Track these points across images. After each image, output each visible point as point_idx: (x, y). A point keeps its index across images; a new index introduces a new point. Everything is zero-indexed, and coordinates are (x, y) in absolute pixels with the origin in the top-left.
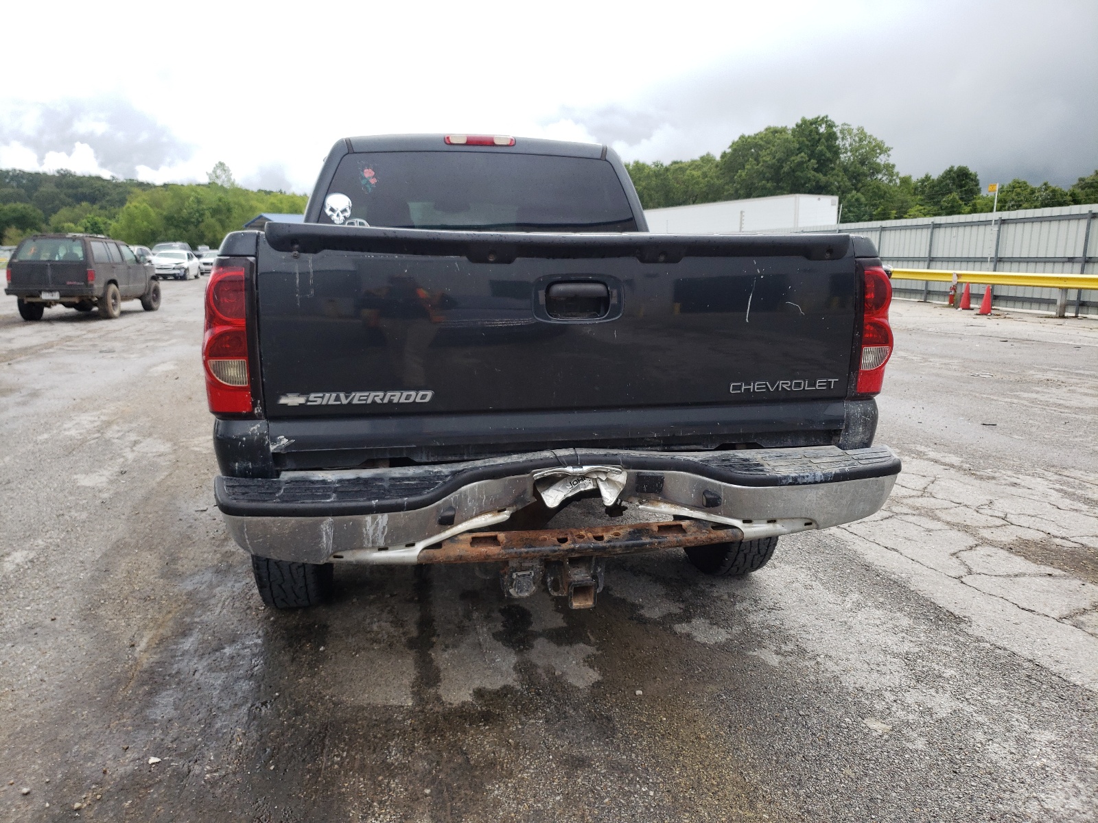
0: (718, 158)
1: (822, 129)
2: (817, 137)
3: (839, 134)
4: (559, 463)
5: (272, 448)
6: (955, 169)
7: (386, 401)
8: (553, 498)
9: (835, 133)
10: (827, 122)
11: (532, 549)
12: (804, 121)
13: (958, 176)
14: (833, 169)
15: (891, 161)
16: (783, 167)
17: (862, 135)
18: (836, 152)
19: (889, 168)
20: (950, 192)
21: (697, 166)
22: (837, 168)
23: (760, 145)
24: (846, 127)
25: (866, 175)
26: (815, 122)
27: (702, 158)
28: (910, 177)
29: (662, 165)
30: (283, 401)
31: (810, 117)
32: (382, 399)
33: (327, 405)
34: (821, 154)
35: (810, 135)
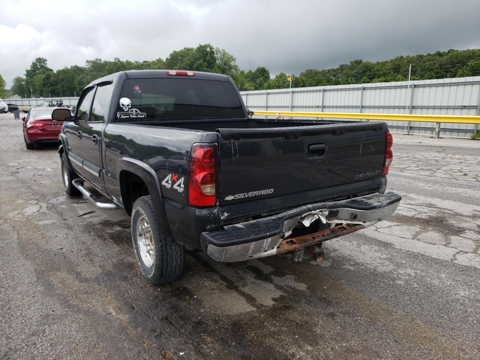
0: (164, 60)
1: (208, 50)
2: (206, 53)
3: (215, 52)
4: (310, 210)
5: (222, 218)
6: (260, 68)
7: (259, 194)
8: (307, 223)
9: (213, 51)
10: (210, 46)
11: (308, 243)
12: (200, 46)
13: (262, 71)
14: (214, 67)
15: (236, 64)
16: (193, 66)
17: (225, 54)
18: (214, 59)
19: (236, 67)
20: (259, 77)
21: (156, 64)
22: (216, 67)
23: (183, 55)
24: (217, 49)
25: (227, 70)
26: (206, 46)
27: (157, 60)
28: (244, 71)
29: (140, 63)
30: (227, 199)
31: (203, 44)
32: (258, 194)
33: (241, 198)
34: (208, 60)
35: (203, 52)
